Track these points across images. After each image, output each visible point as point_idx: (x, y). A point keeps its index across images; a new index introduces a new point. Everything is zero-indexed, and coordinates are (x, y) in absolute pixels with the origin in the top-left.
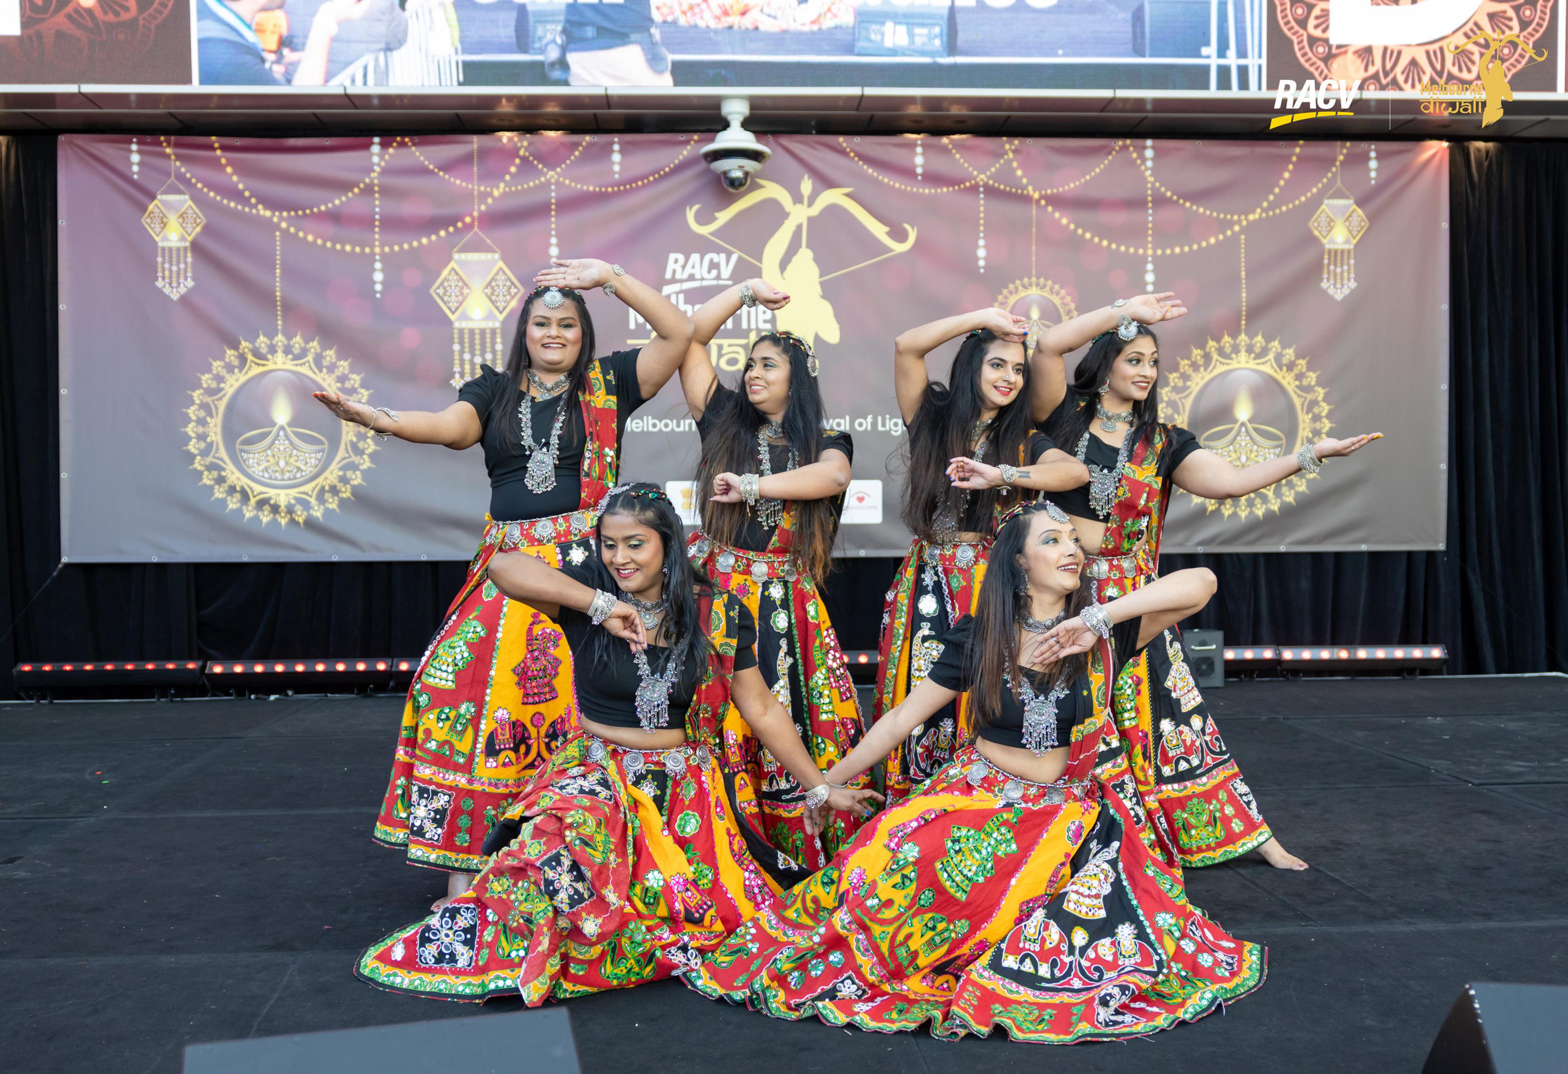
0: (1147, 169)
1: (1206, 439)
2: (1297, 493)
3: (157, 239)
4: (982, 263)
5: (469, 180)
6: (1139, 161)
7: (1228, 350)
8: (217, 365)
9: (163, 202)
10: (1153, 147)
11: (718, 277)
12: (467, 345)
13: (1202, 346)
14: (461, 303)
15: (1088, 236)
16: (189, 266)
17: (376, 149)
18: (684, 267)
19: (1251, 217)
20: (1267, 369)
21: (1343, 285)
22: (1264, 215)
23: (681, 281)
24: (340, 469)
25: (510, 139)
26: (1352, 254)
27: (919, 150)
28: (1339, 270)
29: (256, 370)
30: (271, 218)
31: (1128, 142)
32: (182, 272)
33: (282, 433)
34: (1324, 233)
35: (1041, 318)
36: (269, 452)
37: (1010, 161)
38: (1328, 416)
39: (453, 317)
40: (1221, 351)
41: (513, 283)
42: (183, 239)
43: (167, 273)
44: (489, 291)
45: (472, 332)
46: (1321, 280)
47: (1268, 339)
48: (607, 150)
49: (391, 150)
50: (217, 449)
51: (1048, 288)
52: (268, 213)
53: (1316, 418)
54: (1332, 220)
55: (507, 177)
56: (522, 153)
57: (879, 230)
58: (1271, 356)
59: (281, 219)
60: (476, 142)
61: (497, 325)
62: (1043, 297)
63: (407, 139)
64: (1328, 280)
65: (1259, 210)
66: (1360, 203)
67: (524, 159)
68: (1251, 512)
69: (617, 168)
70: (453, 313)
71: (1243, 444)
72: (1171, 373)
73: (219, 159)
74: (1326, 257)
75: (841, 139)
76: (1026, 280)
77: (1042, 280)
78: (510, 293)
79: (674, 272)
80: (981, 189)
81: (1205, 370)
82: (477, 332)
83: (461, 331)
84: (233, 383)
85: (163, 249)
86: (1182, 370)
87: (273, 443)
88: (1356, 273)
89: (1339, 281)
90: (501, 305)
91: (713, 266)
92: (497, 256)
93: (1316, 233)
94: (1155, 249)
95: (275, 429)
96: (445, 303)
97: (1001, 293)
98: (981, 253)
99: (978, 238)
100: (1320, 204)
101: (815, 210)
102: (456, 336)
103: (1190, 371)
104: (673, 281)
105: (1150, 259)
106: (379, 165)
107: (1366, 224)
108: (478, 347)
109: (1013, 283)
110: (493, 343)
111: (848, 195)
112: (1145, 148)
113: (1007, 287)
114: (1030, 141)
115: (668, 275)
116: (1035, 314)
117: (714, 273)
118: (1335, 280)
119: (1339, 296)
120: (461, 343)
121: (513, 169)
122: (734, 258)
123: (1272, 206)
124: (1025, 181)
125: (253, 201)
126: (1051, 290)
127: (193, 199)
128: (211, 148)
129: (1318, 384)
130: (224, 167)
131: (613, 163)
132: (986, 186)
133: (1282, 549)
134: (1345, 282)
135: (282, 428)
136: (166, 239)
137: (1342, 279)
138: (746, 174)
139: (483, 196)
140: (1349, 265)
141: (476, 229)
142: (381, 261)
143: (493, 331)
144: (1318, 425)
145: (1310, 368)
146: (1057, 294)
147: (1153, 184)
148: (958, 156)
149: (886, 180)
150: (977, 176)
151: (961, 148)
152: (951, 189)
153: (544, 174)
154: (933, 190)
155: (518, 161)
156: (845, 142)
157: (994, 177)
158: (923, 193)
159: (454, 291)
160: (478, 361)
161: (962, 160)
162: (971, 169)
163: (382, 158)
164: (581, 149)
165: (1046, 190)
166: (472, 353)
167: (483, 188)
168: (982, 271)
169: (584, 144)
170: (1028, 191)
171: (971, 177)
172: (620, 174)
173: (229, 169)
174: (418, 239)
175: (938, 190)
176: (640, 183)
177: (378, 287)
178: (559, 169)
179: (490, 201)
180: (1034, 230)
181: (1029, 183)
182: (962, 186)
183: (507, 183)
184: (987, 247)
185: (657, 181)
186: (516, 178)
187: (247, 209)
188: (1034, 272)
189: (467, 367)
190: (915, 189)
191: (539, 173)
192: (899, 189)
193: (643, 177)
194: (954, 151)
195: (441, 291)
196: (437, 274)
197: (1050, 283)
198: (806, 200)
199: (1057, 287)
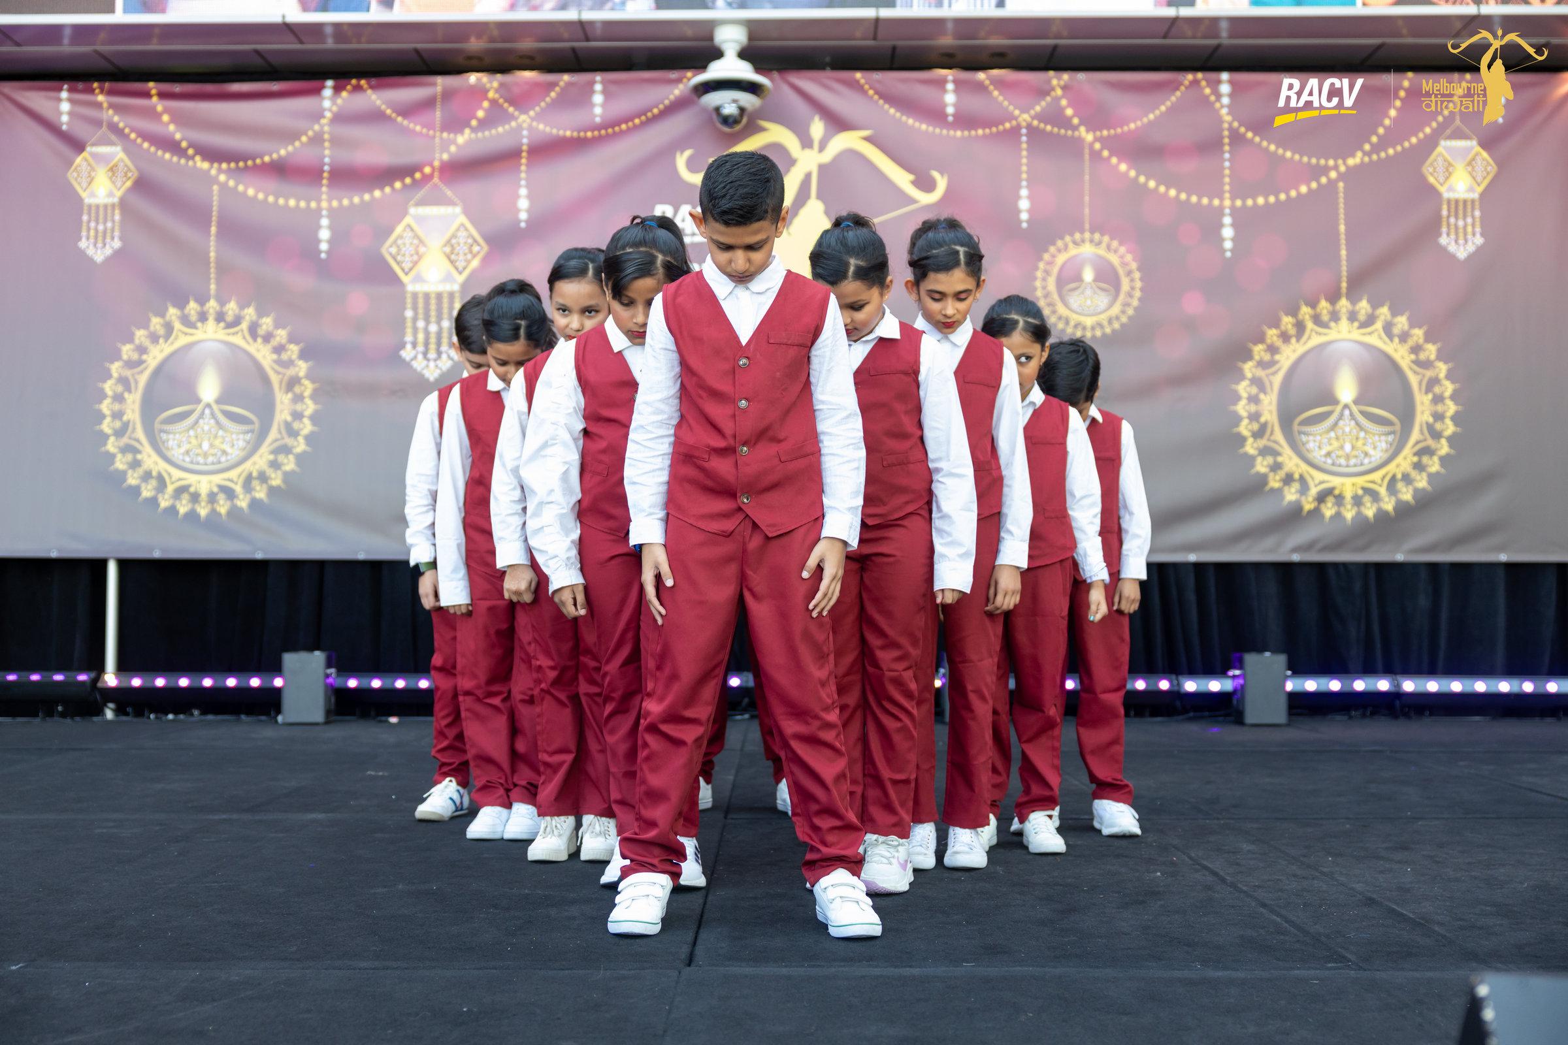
0: (1222, 106)
1: (1302, 423)
2: (1416, 490)
3: (84, 195)
4: (1024, 216)
5: (430, 126)
6: (1213, 98)
7: (1325, 317)
8: (140, 335)
9: (94, 155)
10: (1231, 82)
12: (421, 311)
13: (1294, 312)
14: (415, 263)
15: (1152, 184)
16: (117, 224)
17: (327, 92)
19: (1351, 162)
20: (1374, 340)
21: (1466, 241)
22: (1366, 159)
24: (272, 452)
25: (479, 80)
26: (1477, 203)
27: (950, 86)
28: (1461, 223)
29: (182, 341)
30: (209, 171)
31: (1200, 75)
32: (109, 231)
33: (207, 411)
34: (1441, 180)
35: (1096, 280)
36: (192, 433)
37: (1058, 99)
38: (1452, 397)
39: (405, 280)
40: (1317, 319)
41: (475, 241)
42: (111, 194)
43: (92, 233)
44: (448, 249)
45: (427, 296)
46: (1440, 235)
47: (1375, 305)
48: (589, 89)
49: (344, 94)
50: (134, 429)
51: (1104, 245)
52: (205, 165)
53: (1438, 399)
54: (1450, 165)
55: (474, 123)
57: (902, 179)
58: (1379, 325)
59: (220, 171)
60: (441, 82)
61: (456, 287)
62: (1100, 257)
63: (363, 82)
64: (1448, 235)
65: (1359, 154)
66: (1485, 145)
67: (494, 102)
68: (1359, 513)
69: (598, 111)
70: (406, 274)
71: (1347, 429)
72: (1255, 344)
73: (154, 108)
74: (1445, 207)
75: (858, 75)
76: (1077, 236)
77: (1097, 236)
78: (471, 252)
80: (1024, 131)
81: (1298, 340)
82: (433, 296)
83: (415, 296)
84: (156, 355)
85: (90, 206)
86: (1269, 341)
87: (196, 422)
88: (1482, 227)
89: (1461, 235)
90: (461, 265)
92: (458, 210)
93: (1431, 180)
94: (1233, 199)
95: (200, 407)
96: (398, 263)
97: (1046, 251)
98: (1024, 204)
99: (1020, 187)
100: (1436, 145)
101: (827, 156)
102: (409, 301)
103: (1278, 343)
105: (1227, 211)
106: (330, 110)
107: (1493, 169)
108: (433, 313)
111: (867, 139)
112: (1219, 82)
113: (1054, 244)
114: (1081, 76)
116: (1088, 275)
118: (1457, 234)
119: (1462, 254)
120: (415, 309)
121: (480, 114)
123: (1376, 149)
124: (1076, 121)
125: (191, 152)
126: (1109, 248)
127: (125, 150)
128: (147, 95)
129: (1439, 358)
130: (160, 116)
131: (592, 105)
132: (1029, 127)
133: (1400, 557)
134: (1469, 236)
135: (208, 406)
136: (93, 195)
137: (1465, 234)
138: (742, 110)
139: (446, 145)
140: (1473, 217)
141: (436, 180)
142: (329, 217)
143: (450, 294)
144: (1440, 408)
145: (1429, 338)
146: (1116, 251)
147: (1230, 124)
148: (996, 93)
149: (911, 121)
150: (1019, 116)
151: (1000, 84)
152: (987, 131)
153: (516, 119)
154: (966, 133)
155: (486, 104)
156: (863, 77)
157: (1039, 117)
158: (954, 137)
159: (408, 249)
160: (433, 328)
161: (1001, 98)
162: (1011, 108)
163: (334, 103)
164: (557, 89)
165: (1101, 131)
166: (427, 320)
167: (445, 135)
168: (1024, 225)
169: (562, 84)
170: (1080, 133)
171: (1012, 118)
172: (601, 117)
173: (166, 118)
174: (371, 191)
175: (973, 133)
176: (624, 127)
177: (324, 246)
178: (532, 113)
179: (453, 149)
180: (1087, 177)
181: (1081, 124)
182: (1001, 128)
183: (474, 130)
184: (1030, 197)
185: (643, 124)
186: (484, 124)
187: (183, 161)
188: (1087, 226)
189: (421, 337)
190: (944, 132)
191: (511, 118)
192: (927, 132)
193: (627, 119)
194: (990, 87)
195: (394, 250)
196: (390, 230)
197: (1106, 239)
198: (816, 145)
199: (1115, 244)
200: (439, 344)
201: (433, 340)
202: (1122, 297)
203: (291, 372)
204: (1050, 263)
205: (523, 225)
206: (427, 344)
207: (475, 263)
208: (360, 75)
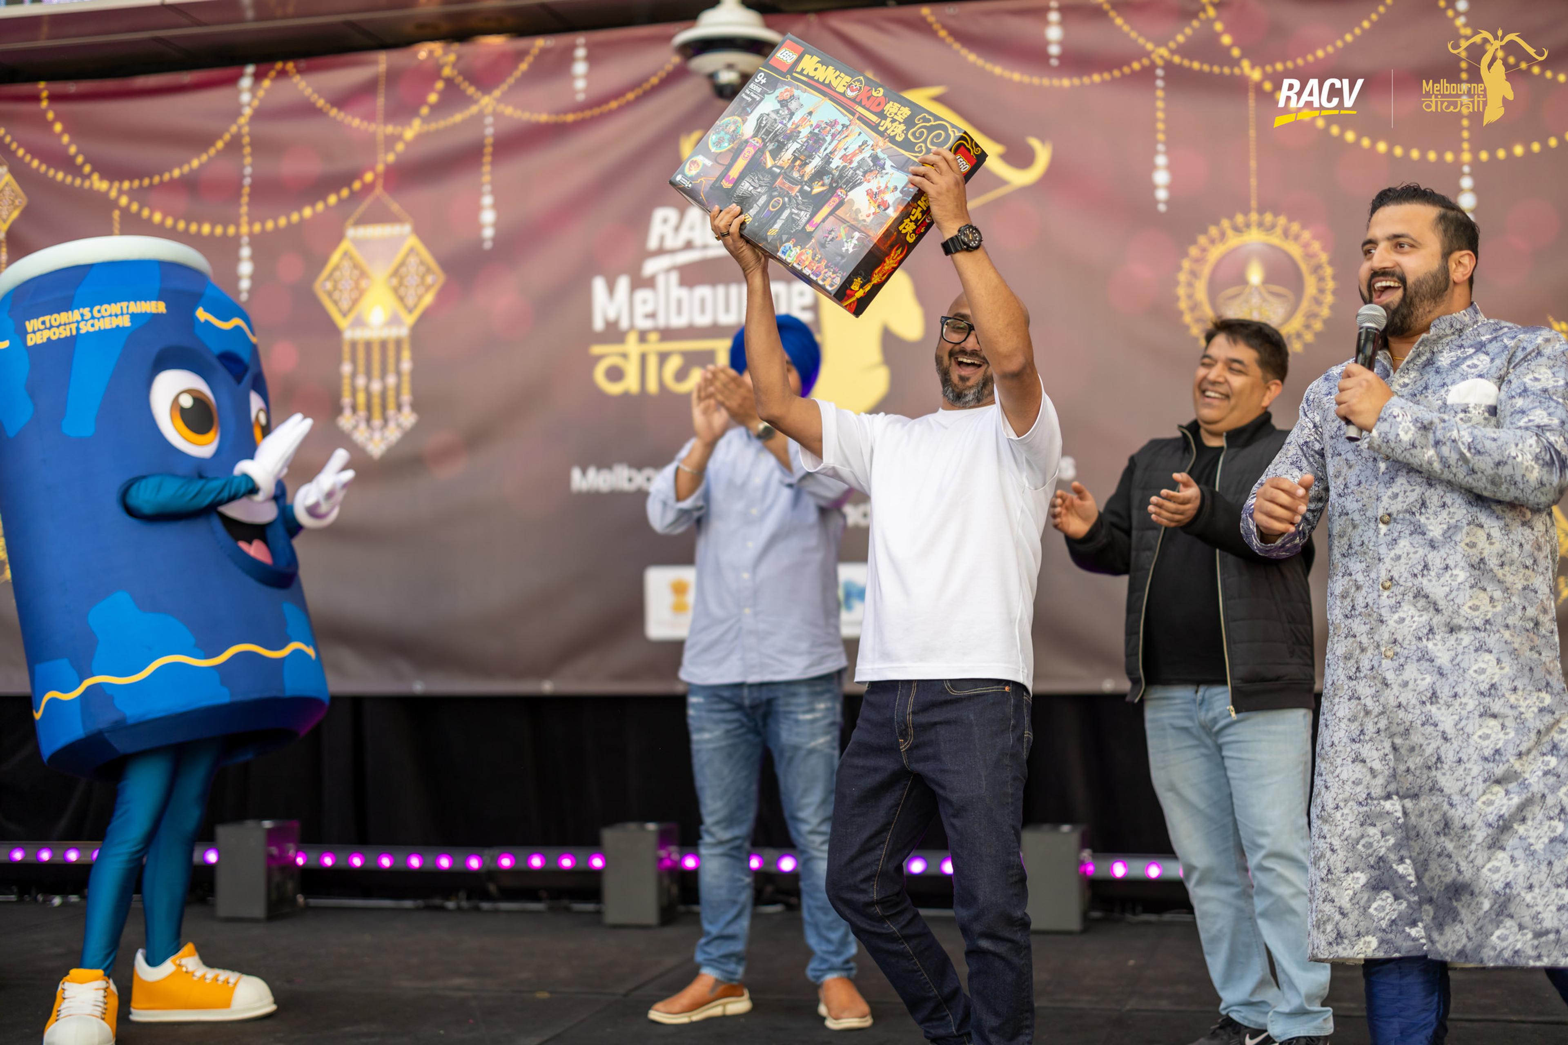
0: (1458, 14)
4: (1162, 194)
5: (370, 117)
12: (361, 364)
14: (355, 302)
17: (246, 82)
18: (677, 228)
23: (673, 252)
25: (431, 53)
27: (1054, 16)
30: (107, 193)
37: (1210, 22)
39: (342, 323)
41: (429, 269)
44: (395, 281)
45: (368, 345)
48: (566, 58)
49: (266, 83)
51: (1279, 230)
52: (103, 186)
55: (425, 111)
56: (447, 72)
59: (121, 192)
60: (382, 61)
61: (405, 332)
62: (1273, 247)
63: (290, 66)
67: (449, 81)
69: (580, 84)
70: (344, 317)
73: (44, 113)
75: (925, 11)
76: (1240, 219)
77: (1268, 218)
78: (423, 283)
79: (662, 238)
80: (1160, 72)
82: (375, 344)
83: (354, 345)
90: (410, 302)
92: (406, 229)
94: (1475, 152)
96: (336, 303)
97: (1194, 242)
98: (1161, 177)
99: (1155, 152)
102: (347, 352)
104: (661, 251)
105: (1466, 169)
106: (249, 105)
108: (376, 368)
109: (1217, 223)
110: (398, 360)
111: (938, 99)
113: (1204, 231)
115: (653, 243)
116: (1255, 276)
120: (354, 361)
121: (433, 98)
124: (1236, 52)
125: (87, 169)
126: (1286, 234)
127: (11, 171)
128: (35, 98)
130: (51, 124)
131: (572, 78)
132: (1169, 66)
138: (743, 75)
139: (391, 141)
141: (379, 190)
142: (251, 244)
143: (398, 343)
146: (1296, 238)
148: (1119, 21)
149: (998, 70)
150: (1153, 51)
151: (1127, 7)
152: (1107, 76)
153: (476, 102)
154: (1077, 81)
155: (440, 85)
156: (933, 14)
157: (1182, 50)
158: (1060, 88)
159: (346, 284)
160: (376, 386)
161: (1126, 28)
162: (1141, 41)
163: (254, 96)
164: (529, 59)
165: (1273, 64)
166: (369, 375)
167: (390, 129)
168: (1162, 208)
169: (533, 53)
170: (1241, 69)
171: (1143, 53)
172: (585, 91)
173: (58, 127)
174: (299, 209)
175: (1086, 80)
176: (614, 105)
177: (245, 284)
178: (497, 93)
179: (400, 147)
180: (1252, 133)
181: (1243, 56)
182: (1126, 70)
183: (426, 119)
184: (1170, 168)
185: (638, 99)
186: (438, 110)
187: (78, 182)
188: (1254, 203)
189: (361, 398)
190: (1046, 82)
191: (470, 101)
192: (1020, 83)
193: (618, 94)
194: (1112, 14)
195: (329, 285)
196: (324, 261)
197: (1282, 220)
199: (1295, 227)
200: (384, 407)
201: (376, 401)
202: (1305, 305)
204: (1199, 261)
205: (488, 245)
206: (369, 407)
207: (428, 299)
208: (286, 58)
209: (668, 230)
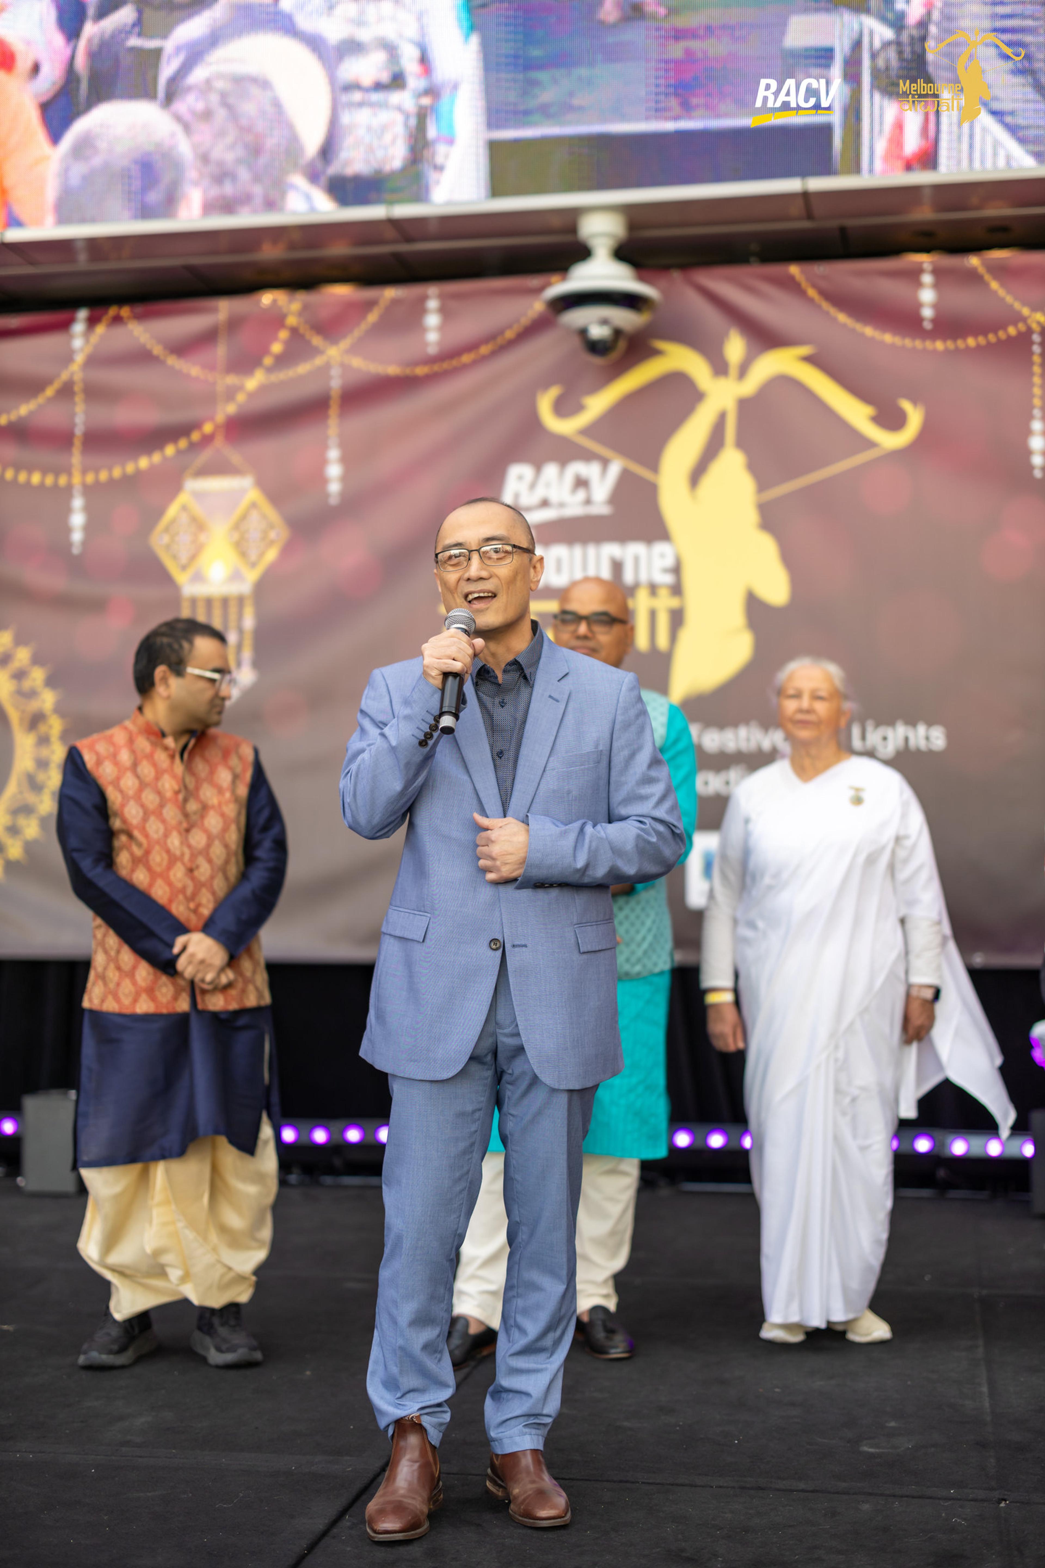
4: (1038, 460)
5: (211, 367)
11: (588, 502)
14: (194, 556)
17: (78, 327)
18: (533, 486)
25: (274, 301)
27: (927, 279)
39: (181, 578)
41: (272, 525)
44: (236, 535)
45: (209, 600)
48: (418, 309)
49: (101, 327)
55: (268, 361)
56: (291, 320)
57: (856, 414)
60: (225, 307)
61: (245, 587)
63: (125, 311)
67: (294, 331)
69: (432, 337)
70: (182, 570)
75: (794, 269)
78: (266, 538)
80: (1036, 338)
82: (217, 601)
83: (193, 600)
90: (253, 557)
91: (581, 483)
92: (247, 481)
96: (171, 557)
98: (1038, 443)
99: (1031, 418)
101: (750, 386)
102: (186, 608)
106: (82, 352)
110: (241, 616)
111: (807, 358)
117: (581, 495)
121: (277, 348)
122: (615, 469)
131: (423, 330)
132: (1043, 332)
138: (617, 332)
139: (231, 392)
141: (218, 441)
142: (84, 494)
143: (241, 599)
148: (994, 285)
149: (869, 331)
150: (1029, 317)
151: (1001, 271)
152: (981, 340)
153: (322, 352)
154: (950, 344)
155: (283, 334)
156: (802, 272)
158: (935, 351)
159: (184, 538)
161: (1002, 292)
162: (1017, 305)
163: (87, 342)
164: (379, 308)
167: (231, 380)
168: (1038, 474)
169: (383, 304)
171: (1019, 318)
172: (438, 343)
174: (134, 458)
175: (960, 343)
176: (466, 358)
177: (77, 537)
178: (345, 343)
179: (241, 398)
182: (1002, 335)
183: (269, 370)
184: (1043, 433)
185: (494, 353)
186: (282, 361)
190: (918, 344)
191: (317, 351)
192: (893, 346)
193: (471, 347)
194: (987, 277)
195: (166, 539)
196: (160, 512)
198: (733, 371)
203: (34, 706)
205: (335, 500)
207: (273, 554)
208: (120, 303)
209: (523, 488)
